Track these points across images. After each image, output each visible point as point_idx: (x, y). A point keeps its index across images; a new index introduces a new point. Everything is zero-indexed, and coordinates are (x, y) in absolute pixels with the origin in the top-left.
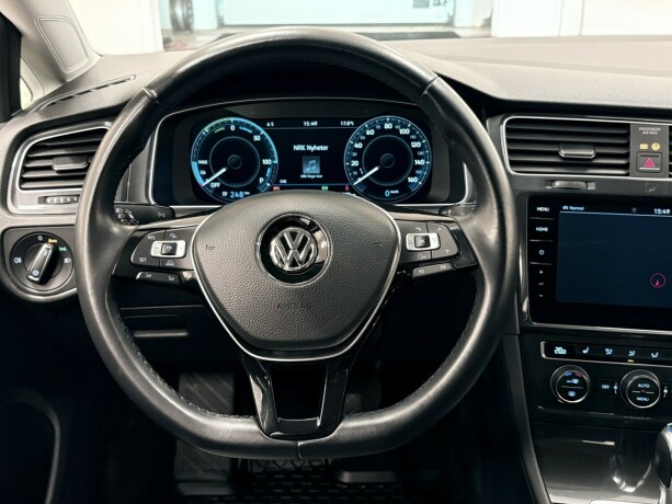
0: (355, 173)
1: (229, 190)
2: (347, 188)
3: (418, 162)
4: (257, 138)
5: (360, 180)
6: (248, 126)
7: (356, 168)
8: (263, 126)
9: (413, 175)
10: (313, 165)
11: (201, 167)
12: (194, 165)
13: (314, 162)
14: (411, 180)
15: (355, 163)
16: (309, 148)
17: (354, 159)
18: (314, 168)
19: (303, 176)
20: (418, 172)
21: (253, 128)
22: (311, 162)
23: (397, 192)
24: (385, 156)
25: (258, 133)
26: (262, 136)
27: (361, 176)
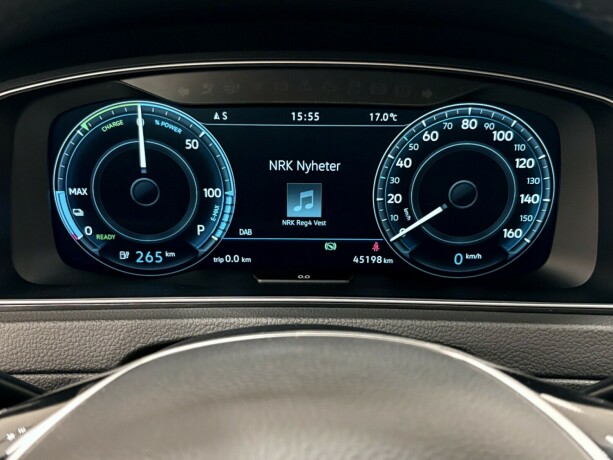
0: (395, 218)
1: (132, 247)
2: (376, 247)
3: (526, 199)
4: (191, 144)
5: (403, 232)
6: (172, 119)
7: (396, 209)
8: (205, 118)
9: (514, 224)
10: (307, 200)
11: (74, 201)
12: (60, 199)
13: (310, 193)
14: (508, 234)
15: (395, 199)
16: (301, 165)
17: (394, 189)
18: (309, 206)
19: (285, 223)
20: (524, 218)
21: (182, 124)
22: (304, 195)
23: (479, 256)
24: (460, 186)
25: (193, 134)
26: (203, 141)
27: (406, 225)
